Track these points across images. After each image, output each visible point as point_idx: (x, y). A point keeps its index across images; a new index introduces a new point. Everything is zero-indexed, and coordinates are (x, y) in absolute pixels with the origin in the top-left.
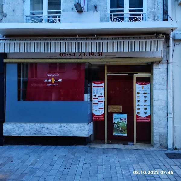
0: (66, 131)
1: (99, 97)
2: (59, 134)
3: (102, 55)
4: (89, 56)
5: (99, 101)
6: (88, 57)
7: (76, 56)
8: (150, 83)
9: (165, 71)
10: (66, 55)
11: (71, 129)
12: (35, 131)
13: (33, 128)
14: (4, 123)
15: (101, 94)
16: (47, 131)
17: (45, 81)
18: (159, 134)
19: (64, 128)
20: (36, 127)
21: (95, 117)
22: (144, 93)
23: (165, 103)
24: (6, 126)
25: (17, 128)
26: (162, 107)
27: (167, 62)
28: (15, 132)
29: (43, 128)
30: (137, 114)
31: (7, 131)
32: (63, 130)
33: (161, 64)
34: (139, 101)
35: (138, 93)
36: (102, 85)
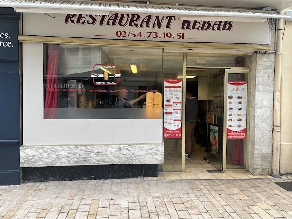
0: (128, 156)
1: (174, 103)
2: (117, 161)
3: (183, 38)
4: (164, 37)
5: (174, 110)
6: (162, 39)
7: (142, 36)
8: (247, 82)
9: (271, 65)
10: (127, 34)
11: (137, 153)
12: (77, 158)
13: (73, 153)
14: (21, 146)
15: (177, 98)
16: (98, 158)
17: (92, 76)
18: (261, 155)
19: (126, 152)
20: (79, 152)
21: (168, 133)
22: (239, 98)
23: (271, 111)
24: (25, 151)
25: (45, 155)
26: (266, 116)
27: (276, 52)
28: (42, 160)
29: (91, 152)
30: (228, 128)
31: (28, 159)
32: (123, 155)
33: (267, 55)
34: (231, 109)
35: (230, 97)
36: (180, 84)
